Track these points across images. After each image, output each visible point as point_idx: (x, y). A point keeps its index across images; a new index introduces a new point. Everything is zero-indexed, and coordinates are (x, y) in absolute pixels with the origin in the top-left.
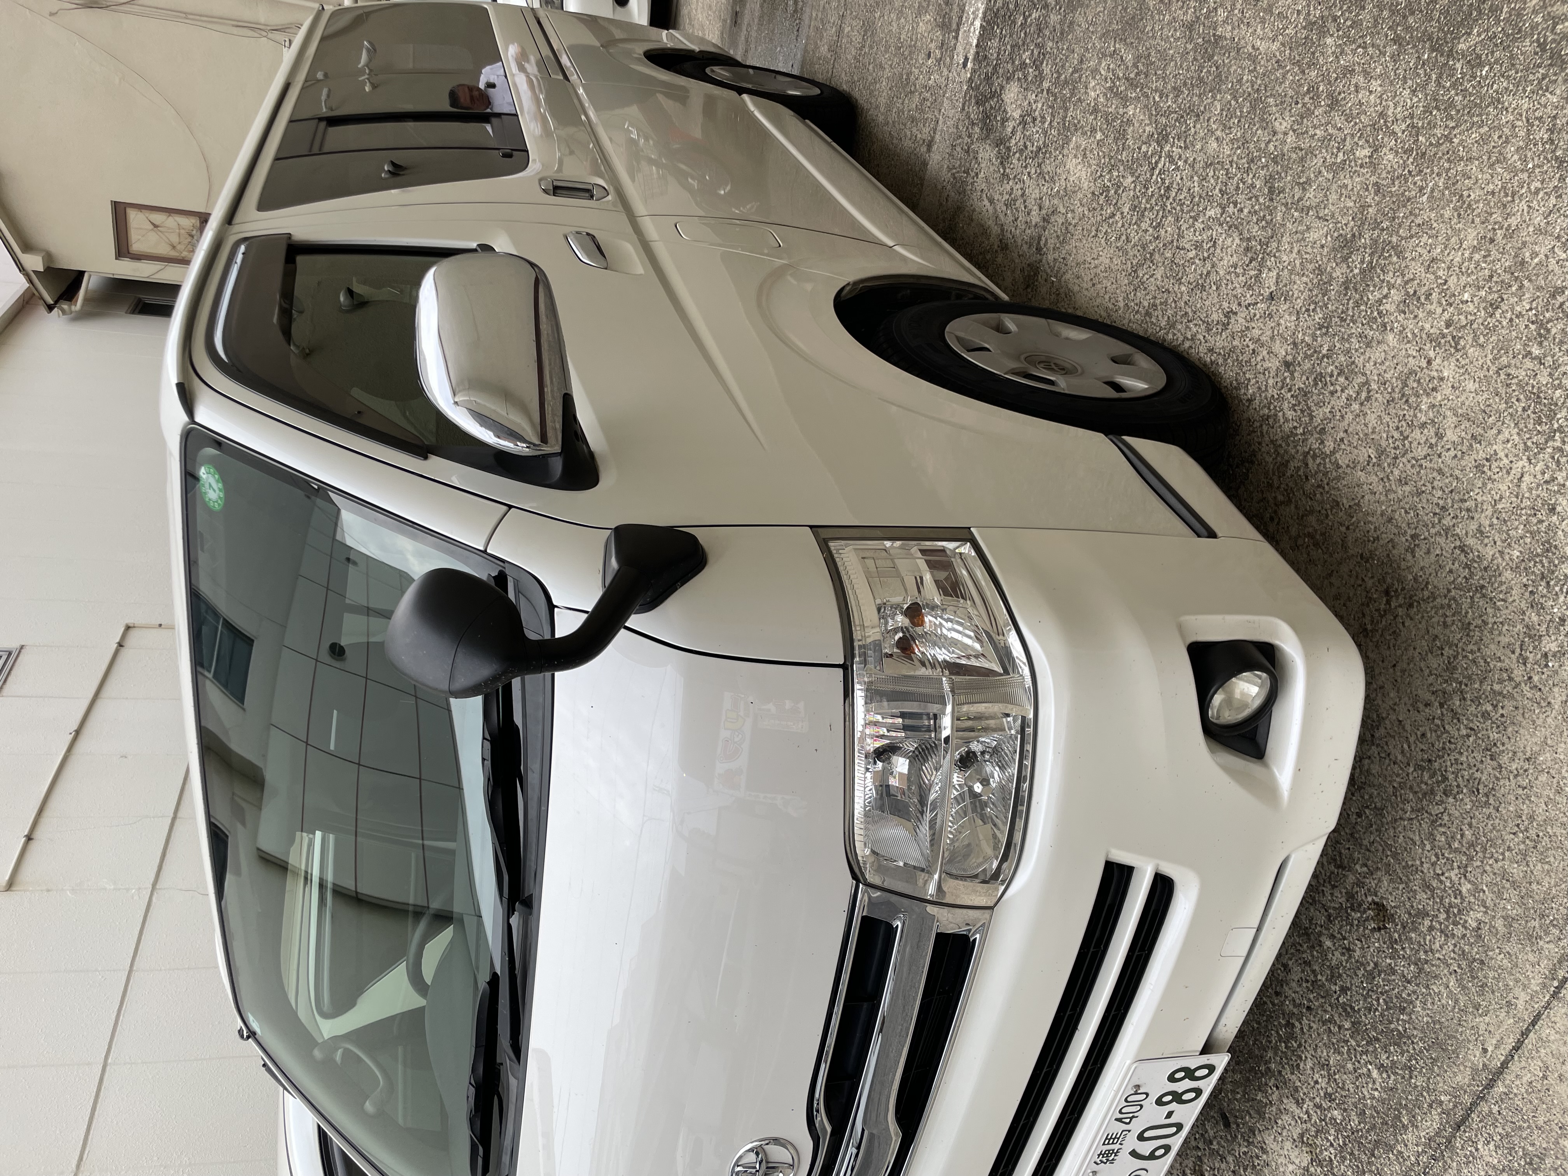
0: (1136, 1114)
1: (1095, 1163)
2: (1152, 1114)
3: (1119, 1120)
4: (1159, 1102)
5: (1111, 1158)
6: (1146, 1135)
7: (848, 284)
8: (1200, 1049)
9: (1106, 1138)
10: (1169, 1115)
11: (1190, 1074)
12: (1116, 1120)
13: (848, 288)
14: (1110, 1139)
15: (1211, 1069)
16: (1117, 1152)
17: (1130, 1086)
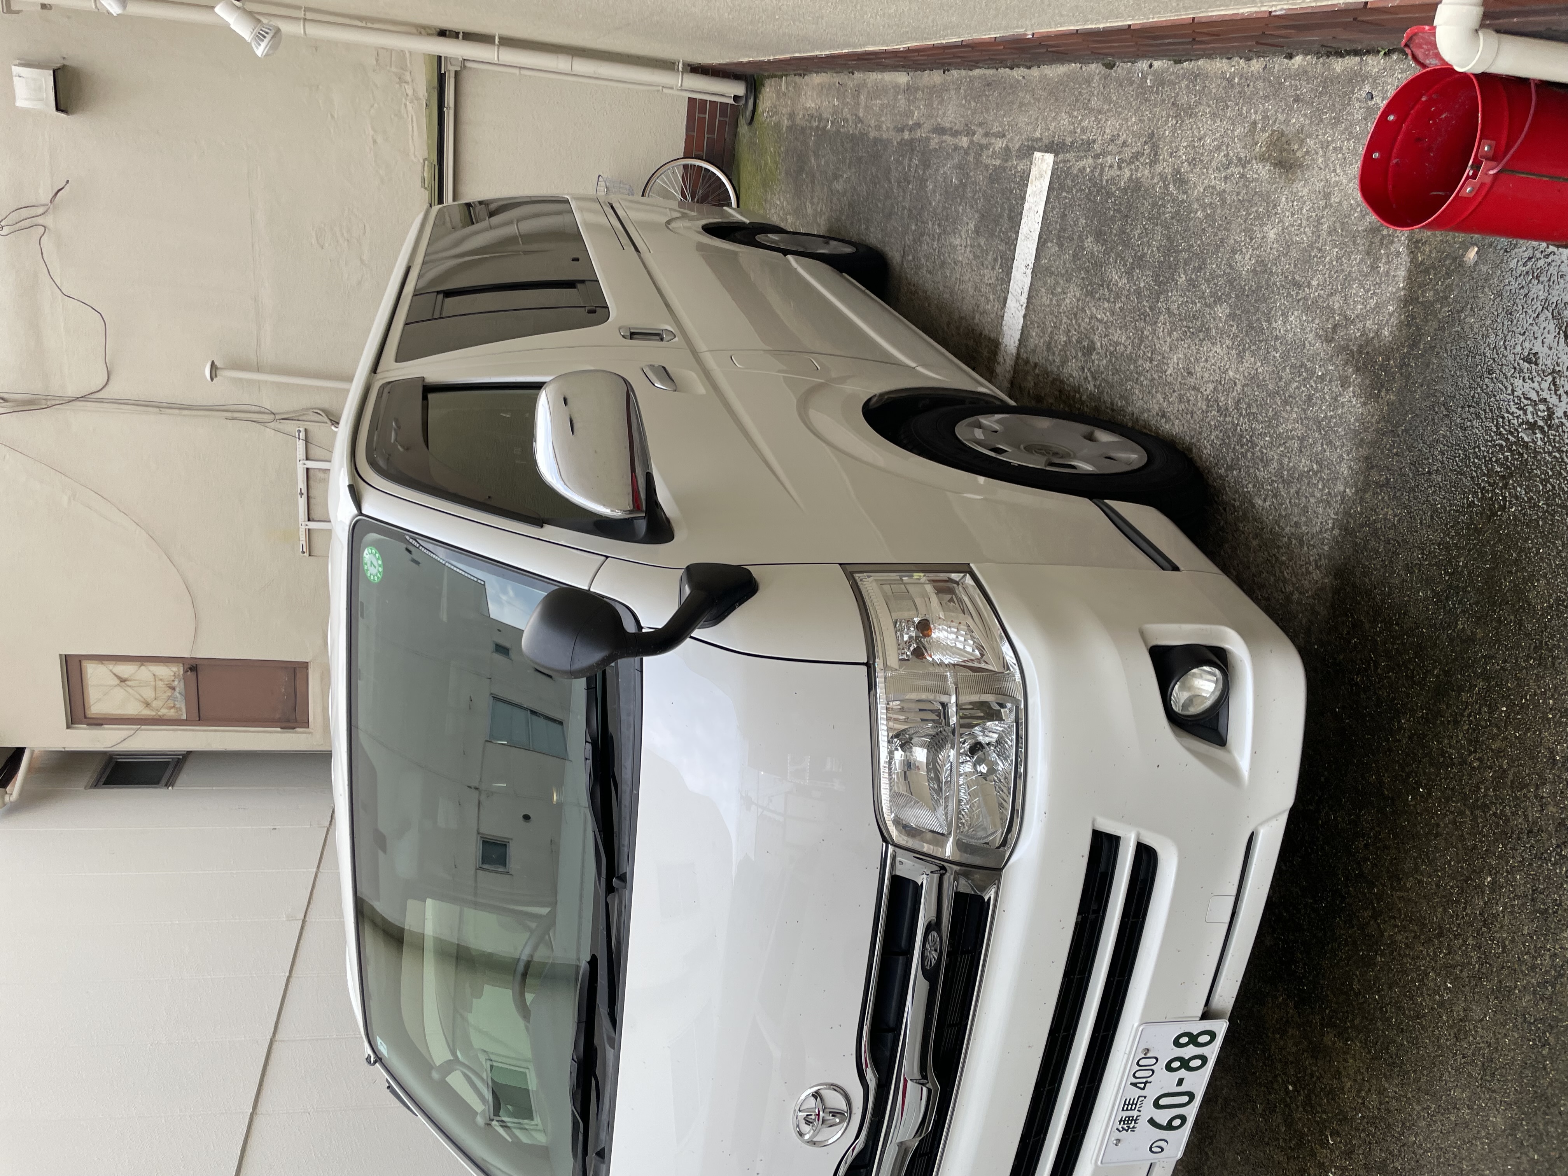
0: (1149, 1080)
1: (1118, 1129)
2: (1163, 1081)
3: (1134, 1085)
4: (1169, 1068)
5: (1131, 1126)
6: (1162, 1102)
7: (875, 396)
8: (1200, 1015)
9: (1125, 1104)
10: (1180, 1082)
11: (1193, 1040)
12: (1131, 1084)
13: (875, 399)
14: (1128, 1105)
15: (1213, 1035)
16: (1136, 1119)
17: (1140, 1050)
